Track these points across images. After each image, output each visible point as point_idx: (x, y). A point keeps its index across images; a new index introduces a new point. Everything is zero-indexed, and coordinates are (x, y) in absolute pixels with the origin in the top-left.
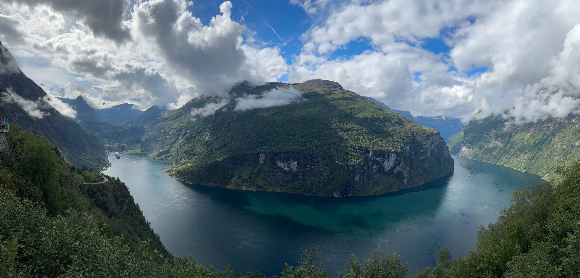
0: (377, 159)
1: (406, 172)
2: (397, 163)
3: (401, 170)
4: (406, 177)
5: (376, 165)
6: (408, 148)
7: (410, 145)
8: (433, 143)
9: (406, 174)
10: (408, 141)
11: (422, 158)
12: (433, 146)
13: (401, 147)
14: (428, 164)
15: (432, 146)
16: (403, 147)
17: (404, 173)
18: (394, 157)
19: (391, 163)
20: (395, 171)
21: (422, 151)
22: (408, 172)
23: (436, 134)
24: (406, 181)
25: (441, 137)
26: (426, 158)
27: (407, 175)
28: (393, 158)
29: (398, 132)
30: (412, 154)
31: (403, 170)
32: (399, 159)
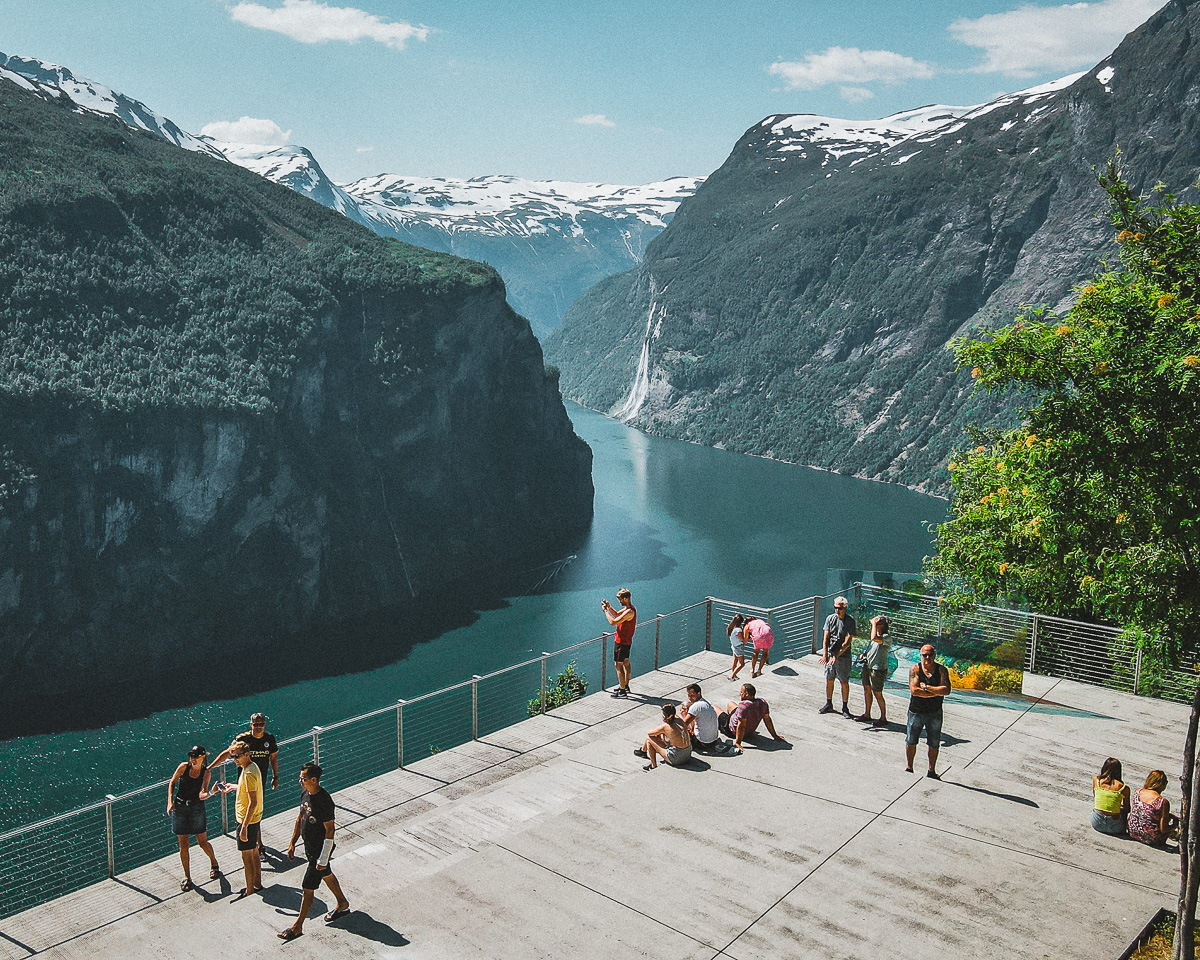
0: (126, 462)
1: (310, 530)
2: (250, 479)
3: (280, 518)
4: (309, 564)
5: (126, 499)
6: (315, 382)
7: (323, 363)
8: (462, 345)
9: (310, 541)
10: (314, 342)
11: (399, 440)
12: (463, 371)
13: (273, 378)
14: (437, 478)
15: (462, 364)
16: (284, 381)
17: (303, 533)
18: (233, 447)
19: (217, 485)
20: (244, 529)
22: (324, 530)
23: (479, 288)
24: (312, 582)
25: (509, 312)
26: (424, 443)
27: (318, 548)
28: (225, 447)
29: (243, 291)
30: (342, 420)
31: (293, 518)
32: (261, 453)
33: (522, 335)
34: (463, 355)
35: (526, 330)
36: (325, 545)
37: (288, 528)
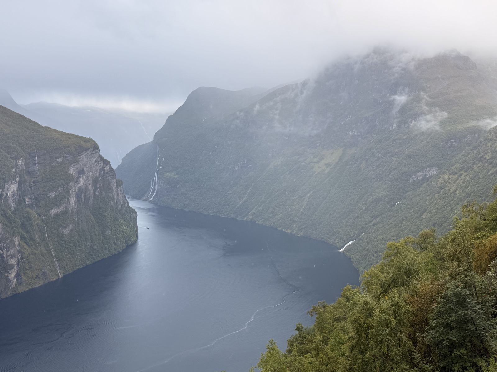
1: (11, 252)
4: (12, 266)
9: (13, 256)
11: (53, 211)
12: (82, 182)
14: (71, 227)
15: (81, 179)
22: (19, 252)
24: (13, 275)
25: (101, 158)
26: (65, 212)
27: (16, 259)
30: (27, 203)
31: (4, 247)
33: (107, 168)
34: (81, 175)
35: (109, 166)
36: (19, 257)
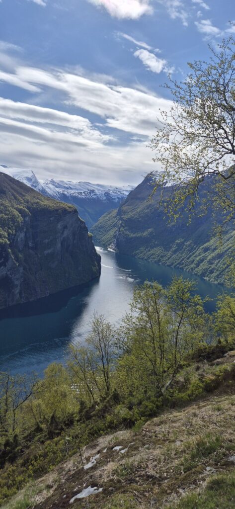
3: (9, 273)
6: (22, 235)
7: (25, 230)
8: (65, 227)
9: (17, 279)
10: (22, 224)
13: (9, 234)
14: (56, 263)
16: (12, 235)
21: (46, 241)
23: (71, 212)
26: (53, 253)
32: (4, 255)
34: (65, 230)
35: (84, 225)
36: (22, 280)
37: (11, 276)
